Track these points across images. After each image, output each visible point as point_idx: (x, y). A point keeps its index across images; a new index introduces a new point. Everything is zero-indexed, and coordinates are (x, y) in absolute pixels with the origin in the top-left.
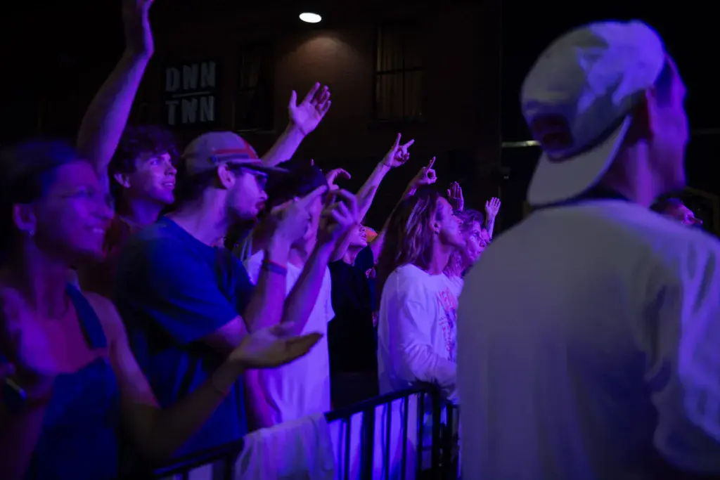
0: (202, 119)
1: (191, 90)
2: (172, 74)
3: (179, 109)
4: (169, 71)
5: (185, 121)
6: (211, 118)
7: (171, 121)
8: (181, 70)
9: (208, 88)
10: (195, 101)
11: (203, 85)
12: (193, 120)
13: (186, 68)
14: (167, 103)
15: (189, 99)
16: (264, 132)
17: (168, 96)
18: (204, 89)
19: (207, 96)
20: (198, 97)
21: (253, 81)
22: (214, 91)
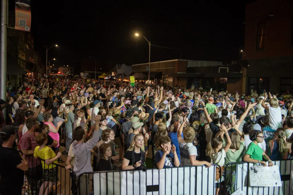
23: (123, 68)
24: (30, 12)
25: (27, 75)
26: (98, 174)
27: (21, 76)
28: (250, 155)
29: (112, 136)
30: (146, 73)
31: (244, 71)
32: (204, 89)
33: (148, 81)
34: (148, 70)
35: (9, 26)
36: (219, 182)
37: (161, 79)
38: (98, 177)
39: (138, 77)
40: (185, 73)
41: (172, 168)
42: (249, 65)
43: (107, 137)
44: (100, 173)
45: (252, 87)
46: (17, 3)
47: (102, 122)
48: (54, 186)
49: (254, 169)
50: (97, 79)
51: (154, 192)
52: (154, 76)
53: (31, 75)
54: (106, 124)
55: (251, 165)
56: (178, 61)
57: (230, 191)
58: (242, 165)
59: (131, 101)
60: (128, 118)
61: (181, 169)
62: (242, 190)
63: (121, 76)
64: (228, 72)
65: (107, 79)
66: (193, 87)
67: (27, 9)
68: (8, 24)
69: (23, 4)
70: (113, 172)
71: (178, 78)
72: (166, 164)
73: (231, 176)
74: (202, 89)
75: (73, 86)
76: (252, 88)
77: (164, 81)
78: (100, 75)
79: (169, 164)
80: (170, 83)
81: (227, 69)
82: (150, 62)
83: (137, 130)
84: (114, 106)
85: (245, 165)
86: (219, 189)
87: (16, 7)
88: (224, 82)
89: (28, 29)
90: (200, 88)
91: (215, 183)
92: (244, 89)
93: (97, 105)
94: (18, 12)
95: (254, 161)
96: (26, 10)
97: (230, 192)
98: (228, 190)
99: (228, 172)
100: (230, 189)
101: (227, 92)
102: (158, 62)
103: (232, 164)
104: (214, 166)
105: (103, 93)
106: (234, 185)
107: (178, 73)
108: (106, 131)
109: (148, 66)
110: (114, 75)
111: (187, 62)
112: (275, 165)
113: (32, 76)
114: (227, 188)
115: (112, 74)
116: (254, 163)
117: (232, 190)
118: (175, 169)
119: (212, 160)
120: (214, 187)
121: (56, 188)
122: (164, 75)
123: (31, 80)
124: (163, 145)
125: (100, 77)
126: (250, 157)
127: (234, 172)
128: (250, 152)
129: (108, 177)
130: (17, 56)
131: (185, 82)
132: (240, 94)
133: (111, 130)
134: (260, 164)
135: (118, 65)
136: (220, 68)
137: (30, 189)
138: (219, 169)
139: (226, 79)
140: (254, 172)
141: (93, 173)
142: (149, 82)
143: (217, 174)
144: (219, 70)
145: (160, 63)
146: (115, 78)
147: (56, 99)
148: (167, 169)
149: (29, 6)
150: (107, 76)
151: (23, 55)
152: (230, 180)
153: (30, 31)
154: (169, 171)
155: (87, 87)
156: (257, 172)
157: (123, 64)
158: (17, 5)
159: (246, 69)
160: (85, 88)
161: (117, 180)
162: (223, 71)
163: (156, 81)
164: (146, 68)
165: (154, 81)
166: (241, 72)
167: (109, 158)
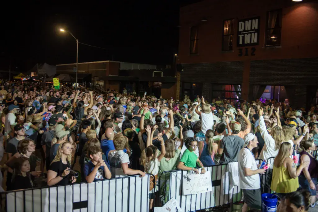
0: (252, 42)
1: (248, 31)
2: (241, 24)
3: (243, 38)
4: (240, 23)
5: (246, 43)
6: (256, 41)
9: (255, 29)
10: (249, 35)
11: (253, 28)
12: (249, 42)
13: (246, 22)
14: (239, 36)
15: (247, 34)
16: (277, 47)
17: (240, 33)
18: (253, 30)
19: (254, 33)
20: (251, 33)
21: (273, 26)
22: (257, 31)
23: (46, 68)
26: (13, 193)
28: (185, 163)
29: (31, 147)
30: (73, 75)
31: (178, 76)
32: (137, 93)
33: (76, 83)
34: (76, 71)
36: (153, 192)
37: (91, 82)
38: (13, 198)
39: (63, 79)
40: (118, 76)
41: (102, 180)
42: (183, 70)
44: (15, 192)
45: (186, 92)
47: (18, 131)
49: (187, 178)
50: (12, 79)
51: (82, 209)
52: (82, 79)
54: (23, 134)
55: (185, 173)
56: (110, 62)
57: (164, 200)
58: (176, 173)
59: (55, 106)
60: (52, 126)
61: (113, 182)
62: (176, 198)
63: (43, 77)
64: (162, 76)
65: (25, 81)
66: (125, 92)
70: (32, 190)
71: (110, 81)
72: (97, 177)
73: (165, 185)
74: (135, 93)
76: (186, 94)
77: (94, 84)
78: (16, 75)
79: (100, 177)
80: (101, 87)
81: (161, 73)
82: (78, 62)
83: (61, 140)
84: (34, 112)
85: (179, 172)
86: (152, 200)
88: (158, 86)
90: (133, 93)
91: (148, 194)
92: (178, 95)
93: (13, 111)
95: (188, 168)
97: (164, 202)
98: (162, 200)
99: (162, 182)
100: (164, 198)
101: (161, 97)
102: (87, 63)
103: (166, 172)
104: (148, 175)
105: (19, 96)
106: (168, 194)
107: (110, 75)
108: (24, 141)
109: (74, 67)
110: (34, 76)
111: (120, 63)
112: (207, 170)
114: (161, 198)
115: (31, 75)
116: (188, 171)
117: (166, 200)
118: (106, 182)
119: (145, 170)
120: (147, 197)
122: (94, 78)
124: (93, 156)
125: (16, 77)
126: (184, 165)
127: (168, 180)
128: (184, 160)
129: (26, 196)
131: (117, 86)
132: (175, 99)
133: (30, 140)
134: (194, 172)
135: (39, 65)
136: (154, 71)
138: (152, 178)
140: (187, 181)
141: (6, 193)
142: (76, 85)
143: (150, 184)
144: (154, 74)
146: (35, 80)
148: (97, 182)
150: (25, 76)
152: (164, 188)
154: (99, 184)
156: (190, 181)
157: (45, 64)
159: (180, 75)
161: (37, 199)
162: (158, 75)
163: (84, 84)
164: (73, 69)
165: (82, 84)
166: (175, 77)
167: (27, 173)
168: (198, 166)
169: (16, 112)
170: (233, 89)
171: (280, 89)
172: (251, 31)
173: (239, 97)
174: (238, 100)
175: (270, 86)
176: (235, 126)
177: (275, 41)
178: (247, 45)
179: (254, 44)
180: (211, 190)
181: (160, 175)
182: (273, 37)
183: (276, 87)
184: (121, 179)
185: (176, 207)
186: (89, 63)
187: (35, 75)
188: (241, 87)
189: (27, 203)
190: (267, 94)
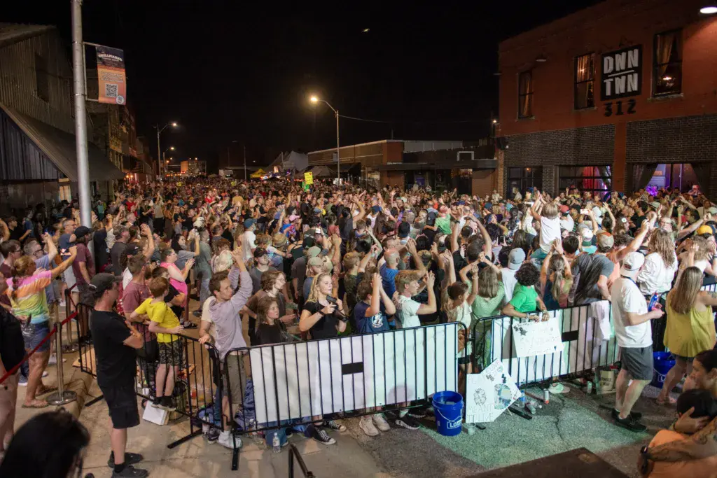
0: (629, 90)
1: (621, 71)
2: (608, 60)
3: (613, 84)
4: (605, 59)
5: (617, 92)
6: (635, 88)
7: (608, 93)
8: (614, 58)
9: (633, 68)
10: (624, 78)
11: (630, 66)
12: (623, 91)
13: (617, 56)
14: (605, 81)
15: (620, 77)
16: (675, 96)
17: (606, 76)
18: (630, 69)
19: (632, 73)
20: (626, 75)
21: (666, 59)
22: (637, 70)
23: (293, 159)
24: (124, 70)
25: (127, 180)
26: (258, 350)
27: (117, 182)
30: (333, 166)
31: (500, 157)
32: (433, 189)
33: (338, 179)
34: (337, 161)
35: (88, 97)
37: (360, 176)
38: (259, 355)
39: (319, 174)
40: (400, 163)
41: (383, 332)
42: (507, 147)
43: (272, 282)
44: (261, 348)
45: (514, 183)
46: (100, 56)
47: (260, 258)
48: (185, 371)
49: (521, 329)
50: (249, 180)
51: (355, 375)
52: (347, 171)
53: (134, 179)
54: (266, 263)
56: (388, 143)
58: (500, 320)
61: (399, 334)
62: (502, 361)
63: (290, 173)
64: (473, 159)
65: (267, 180)
66: (416, 187)
67: (118, 65)
68: (86, 94)
69: (110, 56)
71: (389, 172)
73: (483, 340)
75: (207, 195)
76: (515, 186)
77: (365, 178)
78: (253, 172)
80: (376, 182)
81: (471, 153)
82: (339, 147)
85: (507, 320)
87: (99, 63)
88: (466, 176)
89: (121, 100)
92: (501, 188)
93: (251, 228)
94: (102, 71)
96: (116, 67)
97: (482, 365)
98: (479, 363)
99: (478, 335)
100: (482, 361)
102: (353, 146)
103: (484, 319)
106: (488, 353)
107: (389, 163)
108: (268, 273)
109: (335, 154)
110: (277, 171)
111: (404, 143)
112: (555, 316)
113: (136, 179)
114: (478, 359)
115: (273, 170)
117: (486, 363)
118: (389, 335)
121: (188, 374)
122: (364, 169)
123: (134, 187)
125: (254, 176)
127: (488, 332)
129: (276, 355)
130: (107, 147)
131: (401, 180)
135: (284, 154)
136: (460, 152)
137: (144, 378)
139: (471, 170)
140: (520, 334)
141: (249, 349)
142: (338, 181)
144: (458, 157)
145: (357, 147)
146: (278, 177)
147: (180, 219)
149: (121, 60)
150: (265, 174)
151: (117, 145)
152: (482, 344)
153: (125, 104)
154: (378, 338)
155: (232, 196)
157: (293, 152)
158: (101, 59)
159: (503, 153)
160: (228, 198)
161: (291, 359)
162: (465, 157)
163: (351, 179)
164: (332, 158)
165: (347, 179)
166: (495, 159)
167: (275, 320)
168: (538, 310)
169: (255, 229)
170: (597, 173)
171: (683, 169)
172: (627, 71)
173: (607, 187)
174: (606, 193)
175: (665, 165)
176: (602, 239)
177: (671, 85)
178: (621, 95)
179: (633, 93)
180: (562, 349)
181: (475, 324)
182: (668, 78)
183: (675, 166)
184: (412, 330)
185: (503, 375)
186: (356, 146)
187: (279, 170)
188: (611, 169)
189: (277, 364)
190: (659, 177)
